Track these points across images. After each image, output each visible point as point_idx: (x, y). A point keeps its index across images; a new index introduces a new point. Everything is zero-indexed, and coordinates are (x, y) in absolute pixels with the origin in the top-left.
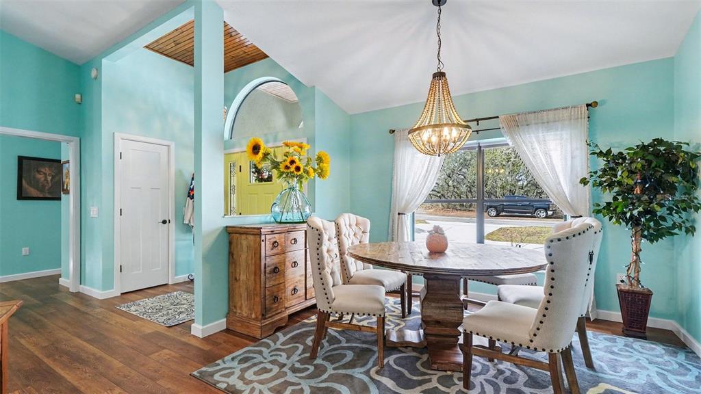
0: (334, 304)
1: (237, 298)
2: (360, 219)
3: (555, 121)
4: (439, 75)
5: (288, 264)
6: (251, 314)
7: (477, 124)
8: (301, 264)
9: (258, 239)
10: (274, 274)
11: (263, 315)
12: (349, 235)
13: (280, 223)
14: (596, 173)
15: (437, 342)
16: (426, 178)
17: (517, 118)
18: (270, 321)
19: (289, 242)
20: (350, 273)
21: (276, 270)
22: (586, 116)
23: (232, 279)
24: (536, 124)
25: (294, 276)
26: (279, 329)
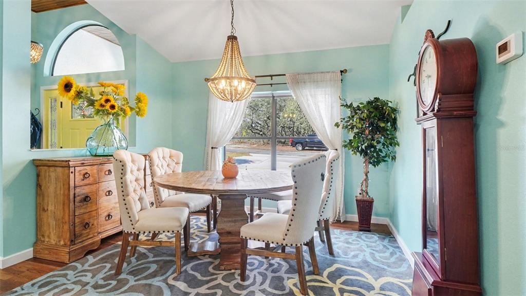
0: (137, 225)
1: (45, 228)
2: (174, 152)
3: (321, 81)
4: (232, 38)
5: (102, 193)
6: (59, 241)
7: (271, 79)
8: (115, 192)
9: (67, 171)
10: (85, 203)
11: (72, 241)
12: (162, 166)
13: (96, 156)
14: (344, 119)
15: (229, 248)
16: (233, 120)
17: (297, 76)
18: (80, 246)
19: (103, 173)
20: (161, 198)
21: (86, 199)
22: (340, 80)
23: (40, 209)
24: (310, 82)
25: (109, 203)
26: (90, 252)
